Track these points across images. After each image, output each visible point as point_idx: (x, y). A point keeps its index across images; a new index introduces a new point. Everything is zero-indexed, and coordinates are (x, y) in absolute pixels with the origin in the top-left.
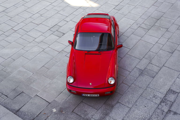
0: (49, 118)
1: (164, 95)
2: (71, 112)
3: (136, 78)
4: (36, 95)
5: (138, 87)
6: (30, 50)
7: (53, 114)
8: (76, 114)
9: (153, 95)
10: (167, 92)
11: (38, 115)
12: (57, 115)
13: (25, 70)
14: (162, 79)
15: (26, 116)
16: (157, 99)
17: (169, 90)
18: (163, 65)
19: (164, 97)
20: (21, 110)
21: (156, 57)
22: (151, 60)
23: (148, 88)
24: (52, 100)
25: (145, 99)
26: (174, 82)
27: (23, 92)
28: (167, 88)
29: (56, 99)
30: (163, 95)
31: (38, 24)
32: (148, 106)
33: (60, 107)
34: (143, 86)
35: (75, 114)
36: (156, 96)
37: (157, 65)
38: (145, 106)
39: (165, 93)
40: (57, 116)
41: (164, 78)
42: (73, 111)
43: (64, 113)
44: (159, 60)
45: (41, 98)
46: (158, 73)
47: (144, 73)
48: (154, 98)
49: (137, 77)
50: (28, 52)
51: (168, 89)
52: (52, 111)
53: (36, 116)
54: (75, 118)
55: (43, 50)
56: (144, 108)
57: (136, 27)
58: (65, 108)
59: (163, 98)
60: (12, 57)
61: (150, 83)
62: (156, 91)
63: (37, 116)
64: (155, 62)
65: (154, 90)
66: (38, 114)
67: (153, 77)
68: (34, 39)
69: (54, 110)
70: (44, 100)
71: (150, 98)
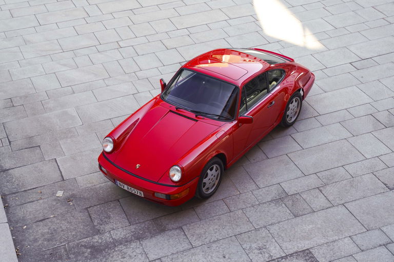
0: (41, 201)
1: (284, 255)
2: (84, 208)
3: (257, 203)
4: (55, 159)
5: (246, 218)
6: (114, 85)
7: (54, 198)
8: (89, 214)
9: (260, 245)
10: (296, 253)
11: (29, 190)
12: (57, 203)
13: (75, 114)
14: (311, 226)
15: (8, 184)
16: (260, 255)
17: (304, 251)
18: (343, 202)
19: (279, 258)
20: (10, 171)
21: (344, 182)
22: (326, 184)
23: (264, 229)
24: (72, 177)
25: (238, 244)
26: (334, 241)
27: (39, 146)
28: (304, 245)
29: (79, 179)
30: (282, 253)
31: (168, 48)
32: (229, 258)
33: (73, 192)
34: (259, 221)
35: (87, 214)
36: (265, 248)
37: (331, 198)
38: (224, 257)
39: (291, 252)
40: (55, 204)
41: (319, 226)
42: (87, 209)
43: (71, 204)
44: (346, 190)
45: (58, 166)
46: (316, 213)
47: (285, 200)
48: (256, 251)
49: (264, 201)
50: (108, 87)
51: (305, 249)
52: (54, 194)
53: (23, 190)
54: (82, 219)
55: (136, 92)
56: (219, 258)
57: (362, 113)
58: (80, 197)
59: (277, 259)
60: (74, 87)
61: (279, 222)
62: (274, 241)
63: (25, 191)
64: (331, 191)
65: (273, 237)
66: (29, 188)
67: (296, 216)
68: (139, 70)
69: (60, 194)
70: (59, 172)
71: (250, 247)
